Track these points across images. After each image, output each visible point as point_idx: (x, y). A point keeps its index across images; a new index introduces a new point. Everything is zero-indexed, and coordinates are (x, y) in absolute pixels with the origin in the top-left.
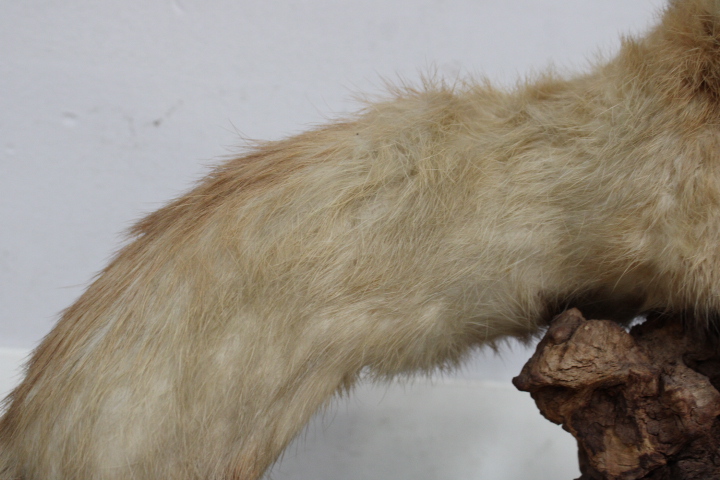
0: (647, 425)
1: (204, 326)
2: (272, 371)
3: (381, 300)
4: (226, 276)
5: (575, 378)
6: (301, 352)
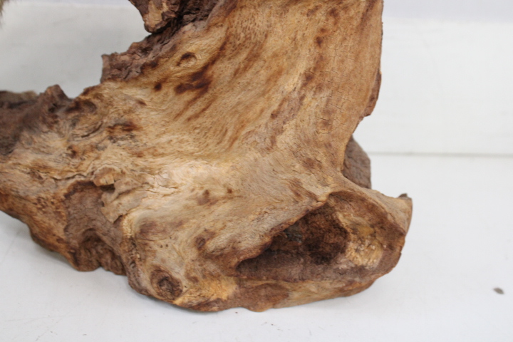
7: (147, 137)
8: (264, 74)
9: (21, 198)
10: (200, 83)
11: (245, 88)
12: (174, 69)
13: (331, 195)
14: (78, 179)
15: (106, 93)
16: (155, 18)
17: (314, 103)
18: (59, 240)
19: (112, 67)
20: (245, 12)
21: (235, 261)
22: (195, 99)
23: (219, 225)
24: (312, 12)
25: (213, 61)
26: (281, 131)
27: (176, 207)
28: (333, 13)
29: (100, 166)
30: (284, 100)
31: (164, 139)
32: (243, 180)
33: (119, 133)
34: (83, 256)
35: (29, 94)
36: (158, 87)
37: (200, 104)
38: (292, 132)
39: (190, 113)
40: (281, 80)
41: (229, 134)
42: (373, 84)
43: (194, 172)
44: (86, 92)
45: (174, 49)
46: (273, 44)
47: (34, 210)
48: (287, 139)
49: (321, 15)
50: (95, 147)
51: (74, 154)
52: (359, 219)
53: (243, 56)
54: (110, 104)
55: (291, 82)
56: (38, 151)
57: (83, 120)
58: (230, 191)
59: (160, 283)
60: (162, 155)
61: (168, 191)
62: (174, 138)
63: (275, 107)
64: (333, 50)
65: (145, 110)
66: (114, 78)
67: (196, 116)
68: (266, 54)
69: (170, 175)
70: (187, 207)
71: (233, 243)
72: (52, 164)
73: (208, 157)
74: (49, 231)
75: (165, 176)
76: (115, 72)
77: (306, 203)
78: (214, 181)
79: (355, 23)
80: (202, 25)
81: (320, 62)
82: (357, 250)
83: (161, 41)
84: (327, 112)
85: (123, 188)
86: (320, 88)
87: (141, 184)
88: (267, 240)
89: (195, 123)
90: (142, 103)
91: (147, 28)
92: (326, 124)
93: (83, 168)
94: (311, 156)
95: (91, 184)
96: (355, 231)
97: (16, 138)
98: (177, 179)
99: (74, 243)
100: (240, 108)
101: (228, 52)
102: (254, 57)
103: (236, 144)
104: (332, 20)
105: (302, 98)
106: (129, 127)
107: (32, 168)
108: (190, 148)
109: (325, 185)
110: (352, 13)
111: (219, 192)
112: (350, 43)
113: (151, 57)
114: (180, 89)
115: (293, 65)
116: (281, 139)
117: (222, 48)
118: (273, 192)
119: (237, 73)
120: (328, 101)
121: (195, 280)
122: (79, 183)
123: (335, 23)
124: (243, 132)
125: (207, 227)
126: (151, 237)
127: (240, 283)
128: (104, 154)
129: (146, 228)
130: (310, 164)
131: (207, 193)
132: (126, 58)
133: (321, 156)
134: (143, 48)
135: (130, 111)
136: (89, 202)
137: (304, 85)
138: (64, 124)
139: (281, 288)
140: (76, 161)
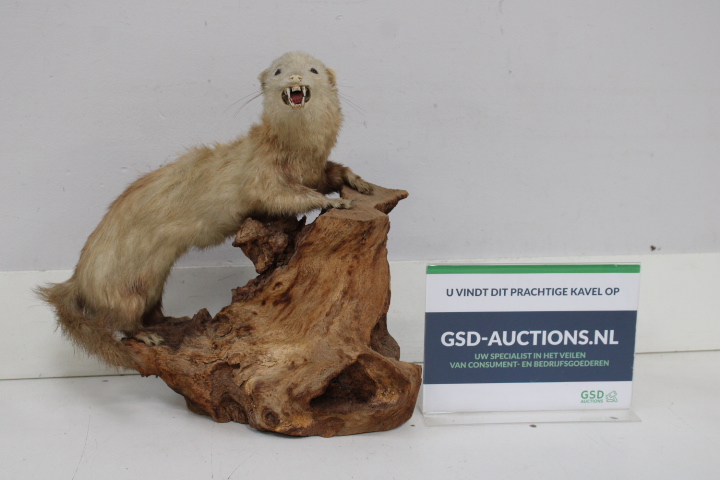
0: (266, 252)
1: (123, 234)
2: (146, 246)
3: (180, 221)
4: (128, 218)
5: (243, 240)
6: (155, 240)
7: (259, 333)
8: (320, 292)
9: (184, 375)
10: (286, 299)
11: (311, 300)
12: (272, 292)
13: (359, 357)
14: (219, 361)
15: (234, 309)
16: (261, 265)
17: (349, 307)
18: (207, 401)
19: (238, 294)
20: (307, 259)
21: (308, 399)
22: (284, 308)
23: (300, 380)
24: (343, 258)
25: (292, 286)
26: (331, 323)
27: (276, 373)
28: (356, 257)
29: (231, 353)
30: (333, 306)
31: (268, 333)
32: (313, 353)
33: (242, 332)
34: (222, 411)
35: (185, 318)
36: (264, 303)
37: (287, 311)
38: (338, 323)
39: (282, 317)
40: (330, 296)
41: (304, 327)
42: (385, 296)
43: (285, 351)
44: (223, 310)
45: (271, 281)
46: (324, 275)
47: (192, 382)
48: (335, 327)
49: (349, 259)
50: (229, 342)
51: (216, 347)
52: (379, 372)
53: (308, 282)
54: (237, 316)
55: (336, 296)
56: (195, 347)
57: (221, 327)
58: (305, 360)
59: (267, 417)
60: (267, 342)
61: (271, 364)
62: (274, 332)
63: (328, 310)
64: (358, 278)
65: (257, 318)
66: (239, 301)
67: (285, 318)
68: (320, 281)
69: (272, 354)
70: (282, 372)
71: (308, 389)
72: (202, 354)
73: (293, 342)
74: (201, 396)
75: (269, 355)
76: (240, 297)
77: (346, 361)
78: (296, 355)
79: (370, 262)
80: (286, 267)
81: (351, 284)
82: (383, 394)
83: (265, 278)
84: (356, 311)
85: (245, 365)
86: (352, 298)
87: (255, 362)
88: (326, 383)
89: (285, 322)
90: (255, 314)
91: (257, 271)
92: (356, 318)
93: (221, 355)
94: (348, 336)
95: (227, 363)
96: (380, 382)
97: (181, 341)
98: (276, 357)
99: (216, 402)
100: (309, 312)
101: (300, 281)
102: (314, 283)
103: (308, 332)
104: (355, 261)
105: (342, 304)
106: (248, 329)
107: (191, 357)
108: (283, 337)
109: (356, 350)
110: (367, 256)
111: (300, 362)
112: (367, 273)
113: (259, 286)
114: (276, 303)
115: (336, 287)
116: (332, 327)
117: (296, 279)
118: (329, 358)
119: (306, 292)
120: (357, 305)
121: (287, 414)
122: (219, 364)
123: (358, 262)
124: (312, 325)
125: (293, 381)
126: (261, 390)
127: (314, 417)
128: (234, 346)
129: (258, 387)
130: (348, 340)
131: (293, 363)
132: (246, 289)
133: (354, 335)
134: (255, 283)
135: (249, 319)
136: (225, 377)
137: (343, 297)
138: (210, 331)
139: (339, 420)
140: (217, 351)
